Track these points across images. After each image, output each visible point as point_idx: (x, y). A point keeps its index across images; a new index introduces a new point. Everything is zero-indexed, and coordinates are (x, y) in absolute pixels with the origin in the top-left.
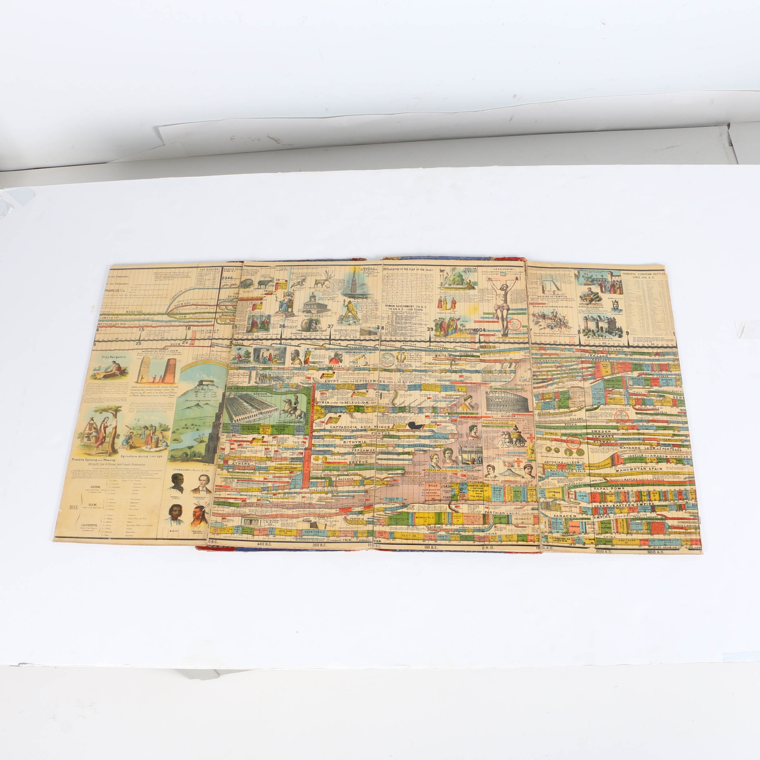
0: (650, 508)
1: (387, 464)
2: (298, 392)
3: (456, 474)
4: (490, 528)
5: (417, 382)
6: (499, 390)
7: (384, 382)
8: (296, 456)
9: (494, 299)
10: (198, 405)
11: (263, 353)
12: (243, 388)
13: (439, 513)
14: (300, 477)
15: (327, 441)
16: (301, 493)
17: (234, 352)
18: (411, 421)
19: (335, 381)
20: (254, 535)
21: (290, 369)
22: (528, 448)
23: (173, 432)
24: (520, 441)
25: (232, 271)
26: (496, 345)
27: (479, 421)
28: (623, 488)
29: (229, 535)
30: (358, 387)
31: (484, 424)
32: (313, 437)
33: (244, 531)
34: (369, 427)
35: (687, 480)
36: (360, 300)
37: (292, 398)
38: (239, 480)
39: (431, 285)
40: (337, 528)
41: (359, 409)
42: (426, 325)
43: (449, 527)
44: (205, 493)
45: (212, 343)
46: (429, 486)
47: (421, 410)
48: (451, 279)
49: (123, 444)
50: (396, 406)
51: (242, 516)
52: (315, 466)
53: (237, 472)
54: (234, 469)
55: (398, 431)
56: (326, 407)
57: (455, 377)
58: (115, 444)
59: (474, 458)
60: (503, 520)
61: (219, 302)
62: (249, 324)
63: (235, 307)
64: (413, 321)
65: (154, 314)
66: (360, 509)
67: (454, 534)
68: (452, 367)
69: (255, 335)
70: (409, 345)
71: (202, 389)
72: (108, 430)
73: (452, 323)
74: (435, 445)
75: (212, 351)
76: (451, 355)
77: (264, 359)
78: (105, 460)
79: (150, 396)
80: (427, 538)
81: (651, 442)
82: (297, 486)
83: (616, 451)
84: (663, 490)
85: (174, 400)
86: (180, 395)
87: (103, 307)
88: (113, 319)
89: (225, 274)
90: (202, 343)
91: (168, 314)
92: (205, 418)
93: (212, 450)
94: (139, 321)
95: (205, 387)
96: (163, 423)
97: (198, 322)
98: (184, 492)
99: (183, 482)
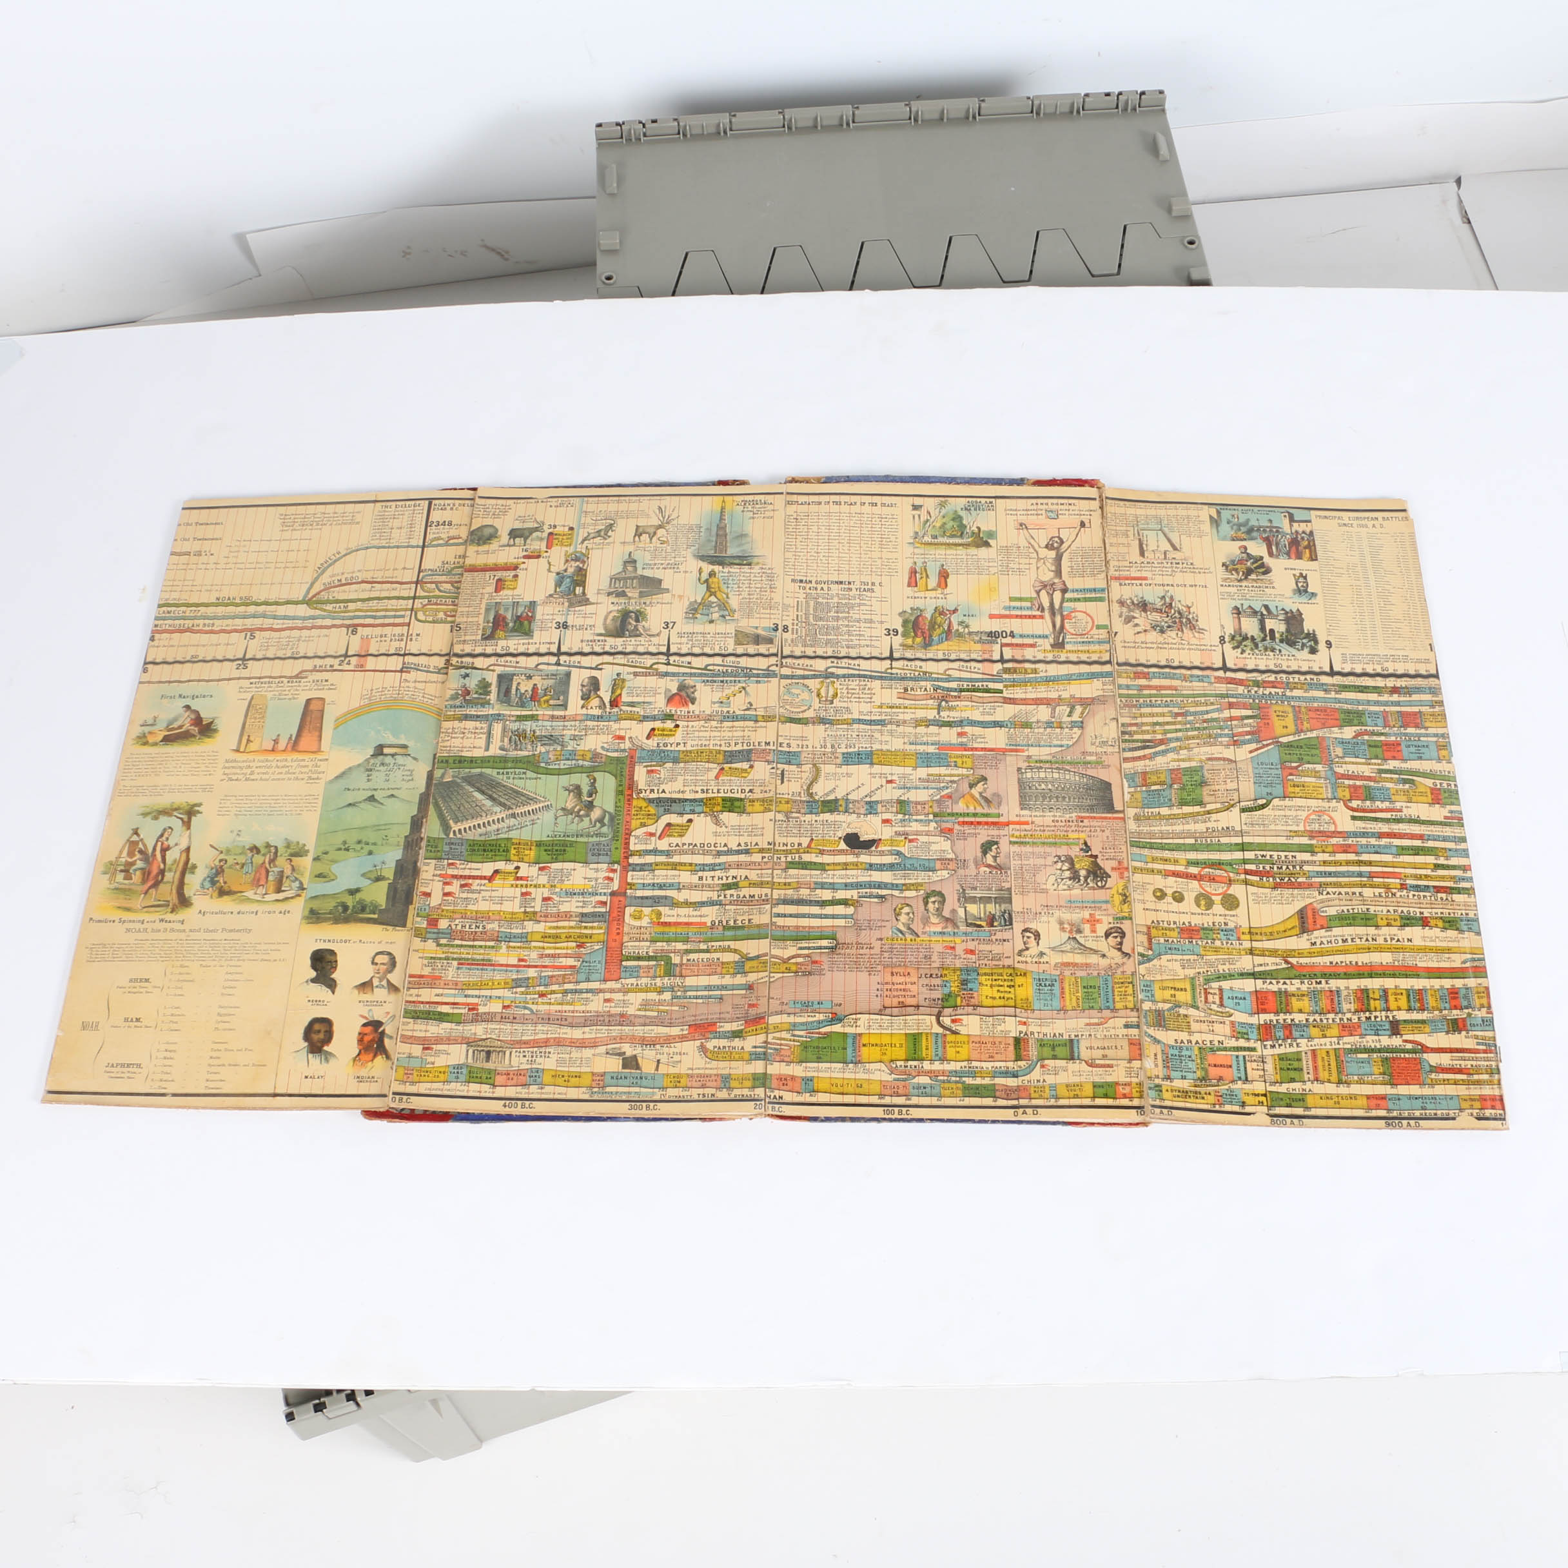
0: (1387, 1026)
1: (797, 927)
2: (599, 769)
3: (953, 948)
4: (1030, 1069)
5: (863, 745)
6: (1048, 765)
7: (789, 745)
8: (592, 910)
9: (1033, 567)
10: (372, 799)
11: (519, 684)
12: (472, 761)
13: (914, 1035)
14: (600, 957)
15: (661, 876)
16: (601, 991)
17: (454, 682)
18: (850, 831)
19: (678, 744)
20: (494, 1086)
21: (579, 718)
22: (1114, 891)
23: (317, 859)
24: (1096, 876)
25: (452, 509)
26: (1037, 666)
27: (1002, 832)
28: (1327, 983)
29: (440, 1085)
30: (731, 757)
31: (1013, 839)
32: (630, 868)
33: (473, 1076)
34: (757, 844)
35: (1468, 965)
36: (735, 569)
37: (583, 781)
38: (462, 962)
39: (893, 538)
40: (683, 1069)
41: (732, 805)
42: (882, 622)
43: (937, 1066)
44: (384, 991)
45: (404, 663)
46: (892, 974)
47: (871, 807)
48: (938, 525)
49: (203, 887)
50: (817, 798)
51: (468, 1044)
52: (635, 931)
53: (458, 946)
54: (451, 939)
55: (822, 852)
56: (659, 802)
57: (948, 735)
58: (185, 887)
59: (993, 912)
60: (1060, 1051)
61: (421, 574)
62: (488, 622)
63: (456, 585)
64: (854, 615)
65: (277, 603)
66: (735, 1026)
67: (949, 1082)
68: (942, 714)
69: (501, 645)
70: (843, 665)
71: (383, 764)
72: (171, 856)
73: (939, 620)
74: (904, 885)
75: (406, 680)
76: (939, 687)
77: (520, 698)
78: (162, 920)
79: (267, 780)
80: (888, 1092)
81: (1386, 880)
82: (593, 977)
83: (1308, 901)
84: (1416, 987)
85: (319, 789)
86: (332, 777)
87: (165, 589)
88: (187, 614)
89: (436, 516)
90: (382, 663)
91: (308, 602)
92: (388, 827)
93: (403, 897)
94: (245, 617)
95: (388, 760)
96: (293, 839)
97: (374, 617)
98: (337, 990)
99: (336, 968)
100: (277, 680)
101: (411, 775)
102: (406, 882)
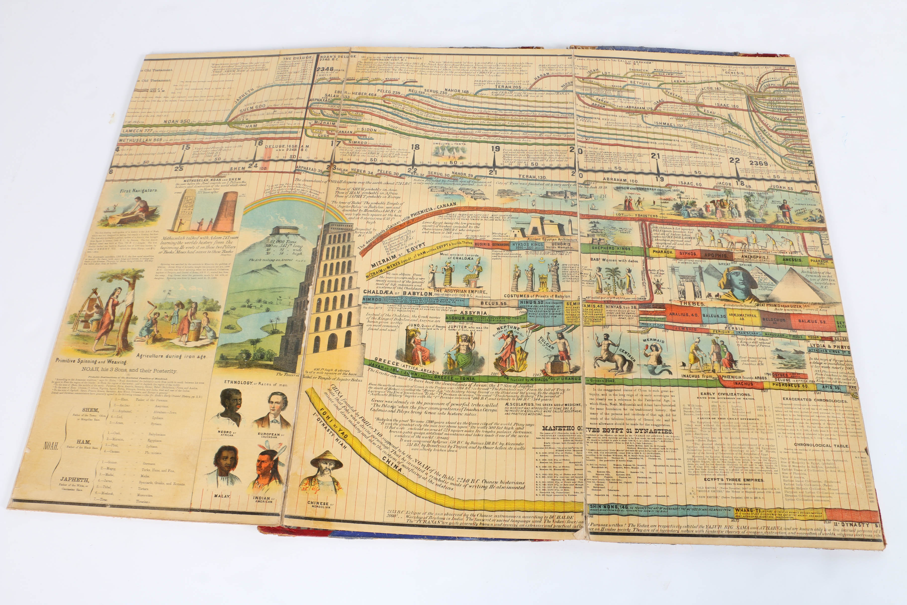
10: (269, 267)
23: (227, 314)
25: (333, 59)
44: (278, 426)
45: (296, 166)
49: (141, 334)
58: (128, 335)
61: (310, 102)
63: (336, 112)
65: (207, 124)
71: (278, 241)
72: (119, 310)
75: (298, 180)
78: (110, 361)
85: (230, 259)
86: (241, 251)
87: (128, 114)
88: (143, 132)
89: (322, 64)
90: (280, 166)
91: (229, 123)
92: (281, 290)
93: (293, 348)
94: (184, 134)
95: (283, 238)
96: (209, 297)
97: (275, 133)
98: (241, 423)
99: (240, 405)
100: (203, 179)
101: (300, 250)
102: (296, 336)
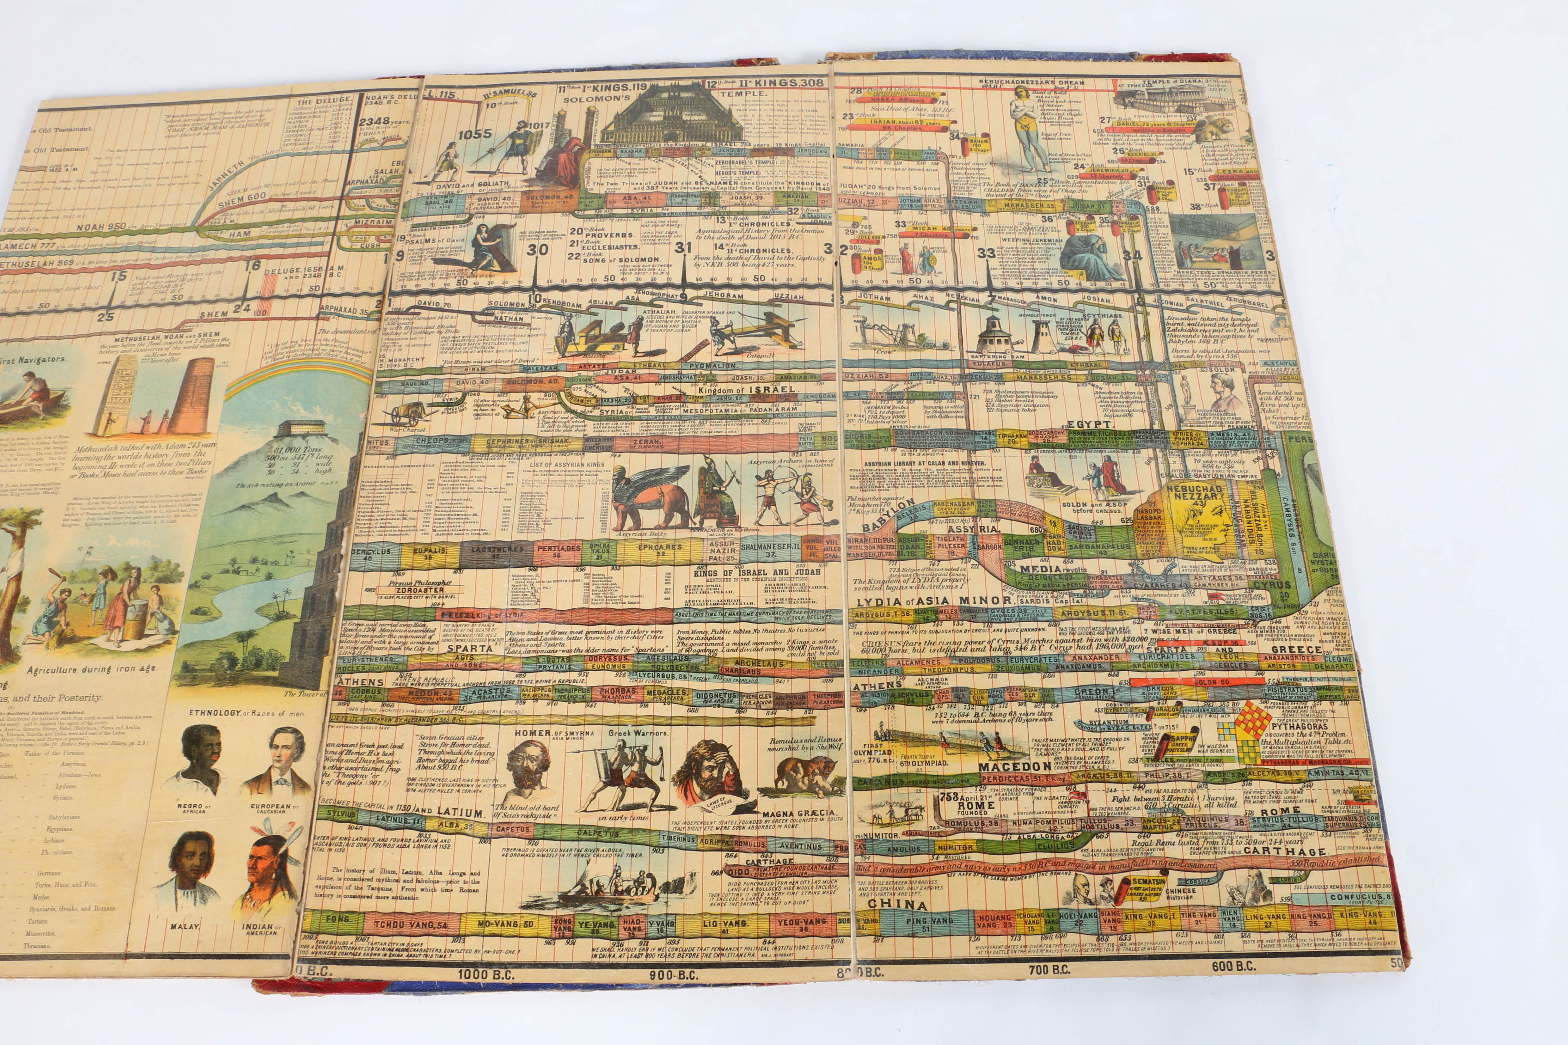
10: (273, 498)
23: (194, 587)
25: (389, 102)
44: (287, 790)
49: (36, 631)
61: (348, 187)
65: (157, 232)
71: (288, 449)
75: (324, 330)
79: (133, 475)
85: (201, 486)
86: (222, 469)
87: (10, 215)
88: (38, 249)
89: (368, 112)
90: (291, 308)
91: (198, 228)
92: (294, 538)
93: (315, 644)
94: (114, 251)
95: (298, 443)
96: (163, 557)
97: (283, 246)
98: (221, 788)
99: (218, 754)
100: (151, 335)
101: (328, 464)
102: (320, 622)
